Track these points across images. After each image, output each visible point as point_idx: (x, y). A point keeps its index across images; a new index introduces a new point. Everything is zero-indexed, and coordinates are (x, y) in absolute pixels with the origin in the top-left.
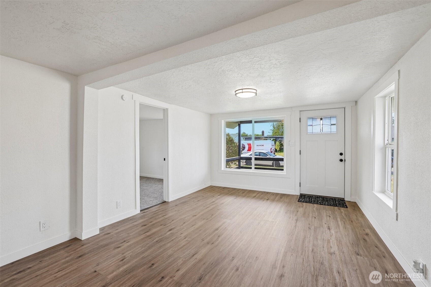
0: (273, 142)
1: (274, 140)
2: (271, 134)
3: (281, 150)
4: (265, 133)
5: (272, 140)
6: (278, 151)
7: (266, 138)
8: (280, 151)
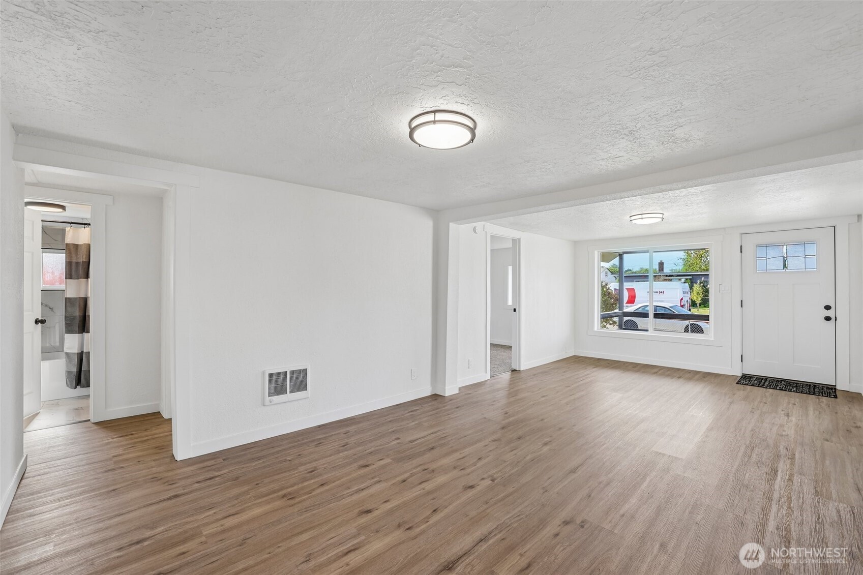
0: (687, 285)
1: (689, 281)
2: (680, 267)
3: (705, 303)
4: (665, 266)
5: (683, 280)
6: (698, 305)
7: (669, 277)
8: (703, 306)
